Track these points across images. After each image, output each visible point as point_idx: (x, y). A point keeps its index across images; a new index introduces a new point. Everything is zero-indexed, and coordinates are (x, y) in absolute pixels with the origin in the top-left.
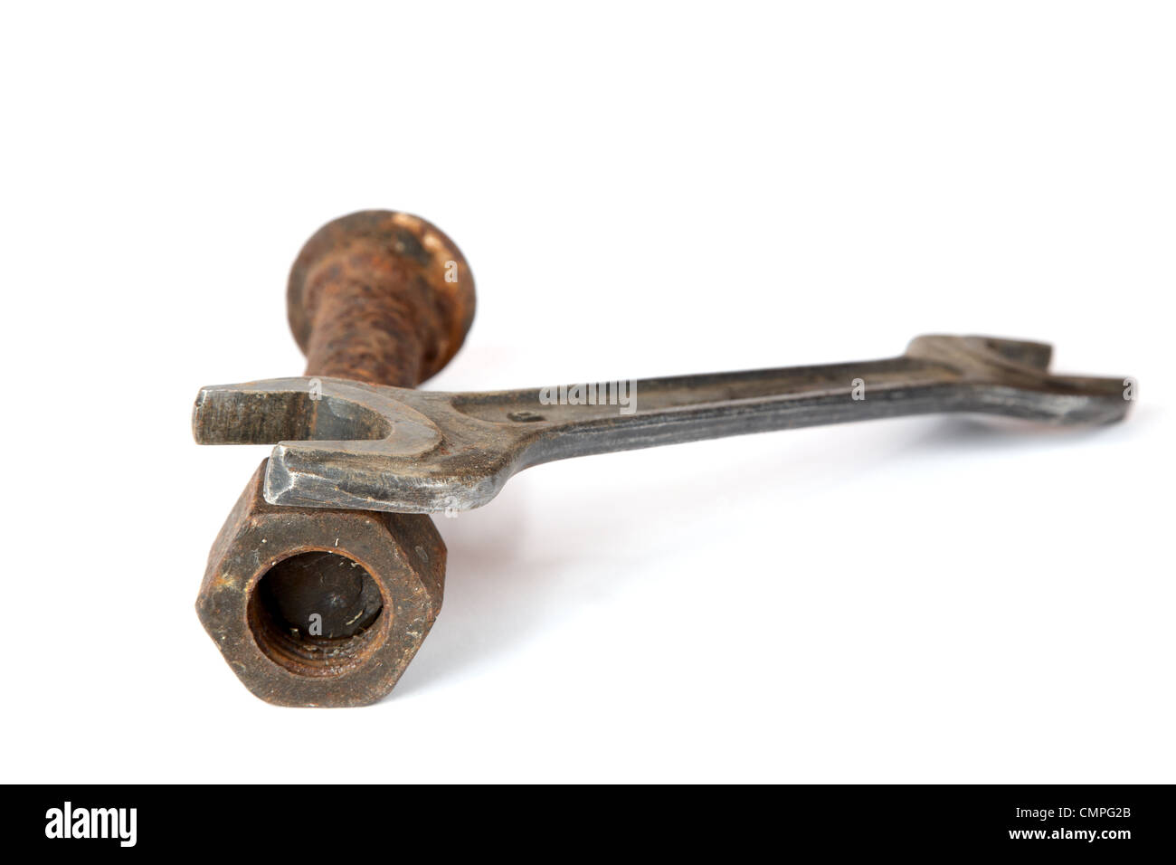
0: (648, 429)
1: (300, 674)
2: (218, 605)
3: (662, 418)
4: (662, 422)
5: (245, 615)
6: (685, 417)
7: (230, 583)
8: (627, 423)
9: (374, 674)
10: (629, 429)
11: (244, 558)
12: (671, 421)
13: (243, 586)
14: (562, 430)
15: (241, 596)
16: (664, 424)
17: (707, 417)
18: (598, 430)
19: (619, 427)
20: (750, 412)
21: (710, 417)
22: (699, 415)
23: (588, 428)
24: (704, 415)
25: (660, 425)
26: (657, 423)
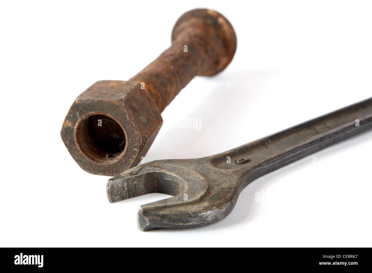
0: (294, 155)
1: (96, 162)
2: (66, 132)
3: (298, 149)
4: (298, 151)
5: (75, 137)
6: (308, 146)
7: (70, 124)
8: (284, 156)
9: (122, 164)
10: (285, 158)
11: (73, 115)
12: (302, 149)
13: (74, 126)
14: (258, 167)
15: (73, 129)
16: (300, 151)
17: (317, 143)
18: (273, 162)
19: (281, 158)
20: (334, 136)
21: (318, 143)
22: (313, 144)
23: (268, 162)
24: (315, 143)
25: (298, 152)
26: (296, 152)
